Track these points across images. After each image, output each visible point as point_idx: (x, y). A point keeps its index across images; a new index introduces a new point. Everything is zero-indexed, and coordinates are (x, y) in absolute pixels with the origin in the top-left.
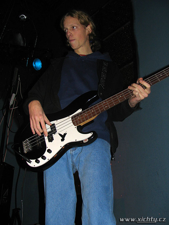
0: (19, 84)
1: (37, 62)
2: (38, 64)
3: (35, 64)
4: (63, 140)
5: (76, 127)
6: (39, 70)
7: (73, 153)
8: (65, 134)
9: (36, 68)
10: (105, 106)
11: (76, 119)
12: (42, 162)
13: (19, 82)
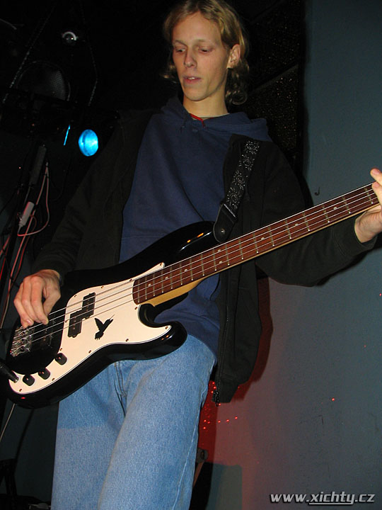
0: (46, 181)
1: (89, 137)
2: (90, 142)
3: (83, 141)
4: (99, 336)
5: (138, 306)
6: (92, 154)
7: (121, 365)
8: (109, 322)
9: (86, 151)
10: (217, 261)
11: (142, 286)
12: (40, 383)
13: (46, 177)
